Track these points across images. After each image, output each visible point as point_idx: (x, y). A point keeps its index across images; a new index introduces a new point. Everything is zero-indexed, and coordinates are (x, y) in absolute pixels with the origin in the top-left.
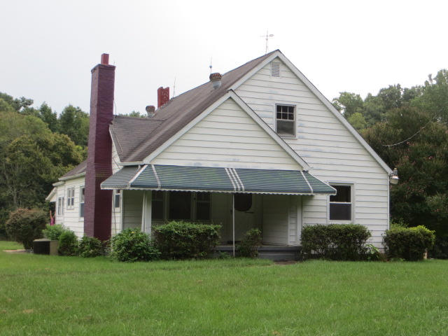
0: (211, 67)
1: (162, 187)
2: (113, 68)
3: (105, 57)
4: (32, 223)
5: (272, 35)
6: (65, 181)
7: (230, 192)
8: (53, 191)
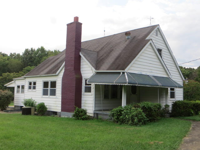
0: (104, 31)
1: (138, 84)
2: (81, 24)
3: (76, 19)
4: (7, 97)
5: (153, 18)
6: (25, 78)
7: (158, 87)
8: (12, 82)
